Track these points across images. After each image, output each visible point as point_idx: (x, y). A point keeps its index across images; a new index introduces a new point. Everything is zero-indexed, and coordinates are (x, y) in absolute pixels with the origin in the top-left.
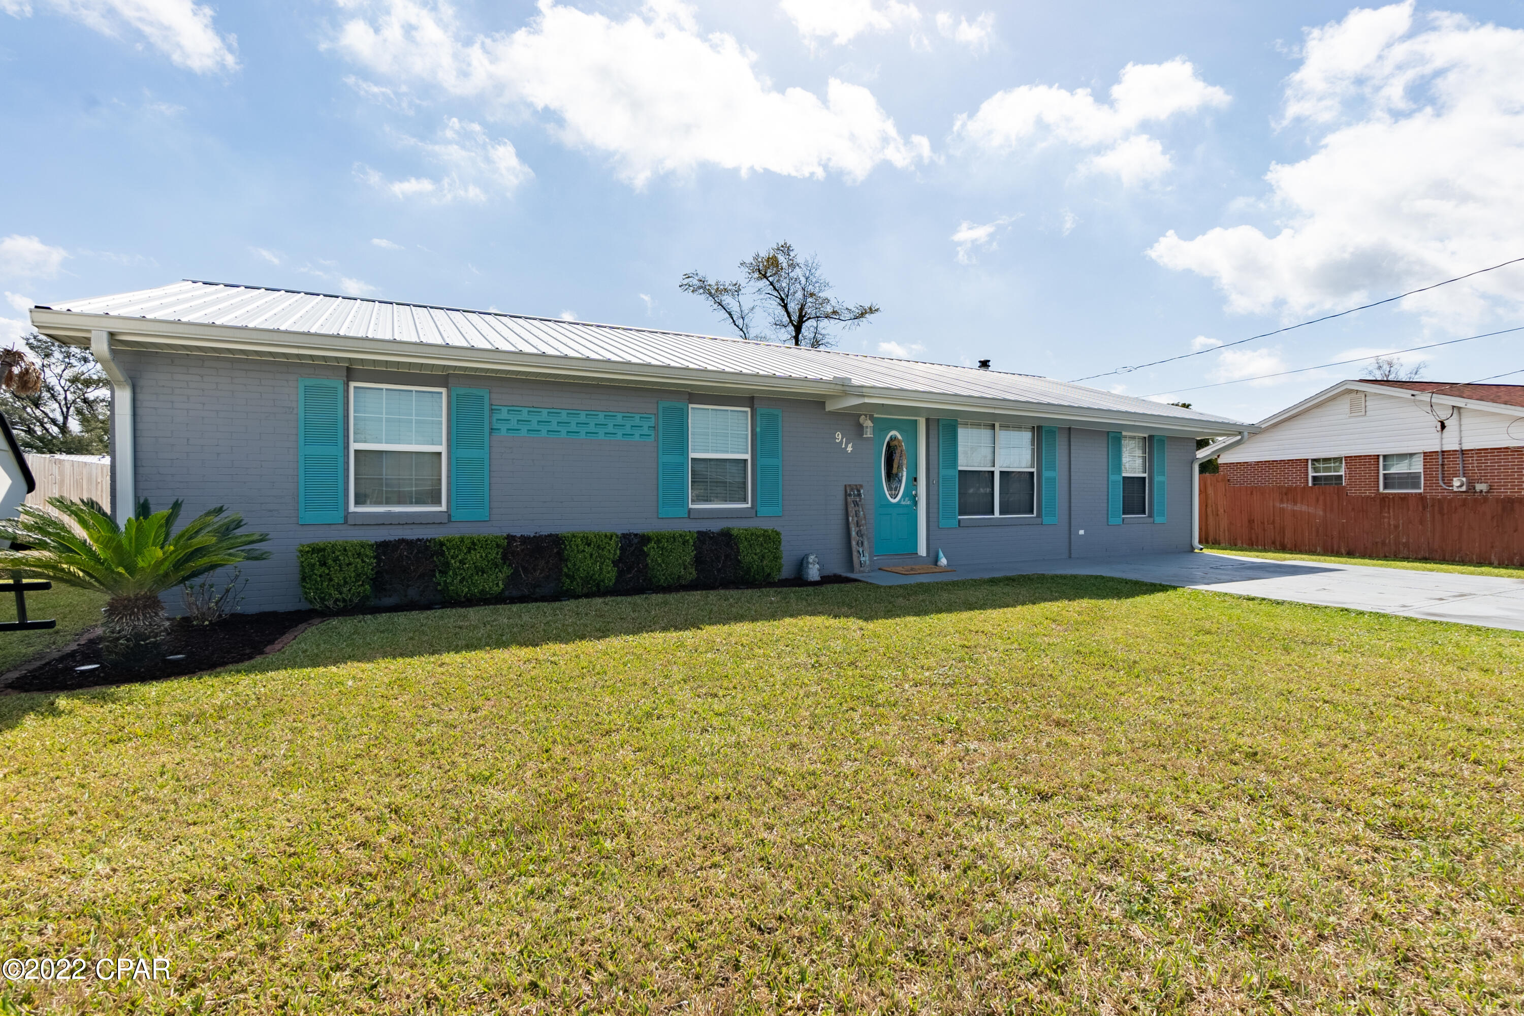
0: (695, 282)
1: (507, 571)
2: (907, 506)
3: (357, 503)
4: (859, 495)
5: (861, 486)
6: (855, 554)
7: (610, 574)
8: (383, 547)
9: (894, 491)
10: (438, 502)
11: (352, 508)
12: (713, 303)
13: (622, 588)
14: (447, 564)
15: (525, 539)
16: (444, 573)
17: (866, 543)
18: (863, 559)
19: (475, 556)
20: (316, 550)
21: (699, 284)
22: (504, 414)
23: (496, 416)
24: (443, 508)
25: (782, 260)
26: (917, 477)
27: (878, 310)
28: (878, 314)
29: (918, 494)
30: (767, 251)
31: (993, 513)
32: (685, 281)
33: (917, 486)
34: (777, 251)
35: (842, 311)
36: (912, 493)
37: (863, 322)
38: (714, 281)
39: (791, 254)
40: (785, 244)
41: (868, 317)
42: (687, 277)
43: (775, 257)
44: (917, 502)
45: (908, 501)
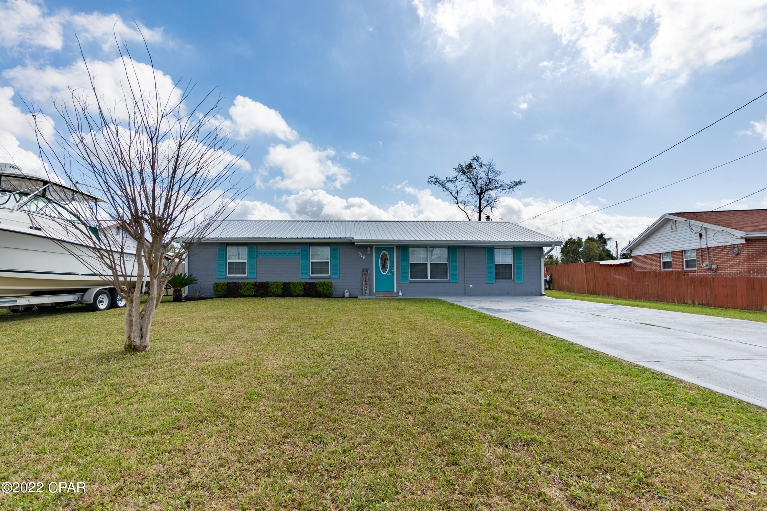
0: (433, 179)
1: (255, 290)
4: (367, 272)
5: (368, 269)
6: (364, 290)
7: (280, 292)
8: (228, 284)
9: (385, 271)
10: (246, 274)
11: (227, 275)
12: (442, 188)
13: (283, 295)
15: (259, 283)
16: (241, 290)
17: (368, 287)
18: (366, 292)
19: (247, 286)
20: (216, 284)
21: (435, 180)
22: (260, 252)
23: (259, 253)
24: (247, 275)
25: (475, 164)
26: (393, 267)
27: (524, 182)
28: (524, 184)
29: (394, 272)
30: (468, 162)
31: (427, 278)
32: (430, 180)
33: (394, 269)
34: (473, 160)
35: (504, 185)
36: (391, 272)
37: (516, 189)
38: (442, 178)
39: (480, 161)
40: (477, 156)
41: (518, 186)
42: (431, 177)
43: (471, 164)
44: (393, 274)
45: (390, 274)
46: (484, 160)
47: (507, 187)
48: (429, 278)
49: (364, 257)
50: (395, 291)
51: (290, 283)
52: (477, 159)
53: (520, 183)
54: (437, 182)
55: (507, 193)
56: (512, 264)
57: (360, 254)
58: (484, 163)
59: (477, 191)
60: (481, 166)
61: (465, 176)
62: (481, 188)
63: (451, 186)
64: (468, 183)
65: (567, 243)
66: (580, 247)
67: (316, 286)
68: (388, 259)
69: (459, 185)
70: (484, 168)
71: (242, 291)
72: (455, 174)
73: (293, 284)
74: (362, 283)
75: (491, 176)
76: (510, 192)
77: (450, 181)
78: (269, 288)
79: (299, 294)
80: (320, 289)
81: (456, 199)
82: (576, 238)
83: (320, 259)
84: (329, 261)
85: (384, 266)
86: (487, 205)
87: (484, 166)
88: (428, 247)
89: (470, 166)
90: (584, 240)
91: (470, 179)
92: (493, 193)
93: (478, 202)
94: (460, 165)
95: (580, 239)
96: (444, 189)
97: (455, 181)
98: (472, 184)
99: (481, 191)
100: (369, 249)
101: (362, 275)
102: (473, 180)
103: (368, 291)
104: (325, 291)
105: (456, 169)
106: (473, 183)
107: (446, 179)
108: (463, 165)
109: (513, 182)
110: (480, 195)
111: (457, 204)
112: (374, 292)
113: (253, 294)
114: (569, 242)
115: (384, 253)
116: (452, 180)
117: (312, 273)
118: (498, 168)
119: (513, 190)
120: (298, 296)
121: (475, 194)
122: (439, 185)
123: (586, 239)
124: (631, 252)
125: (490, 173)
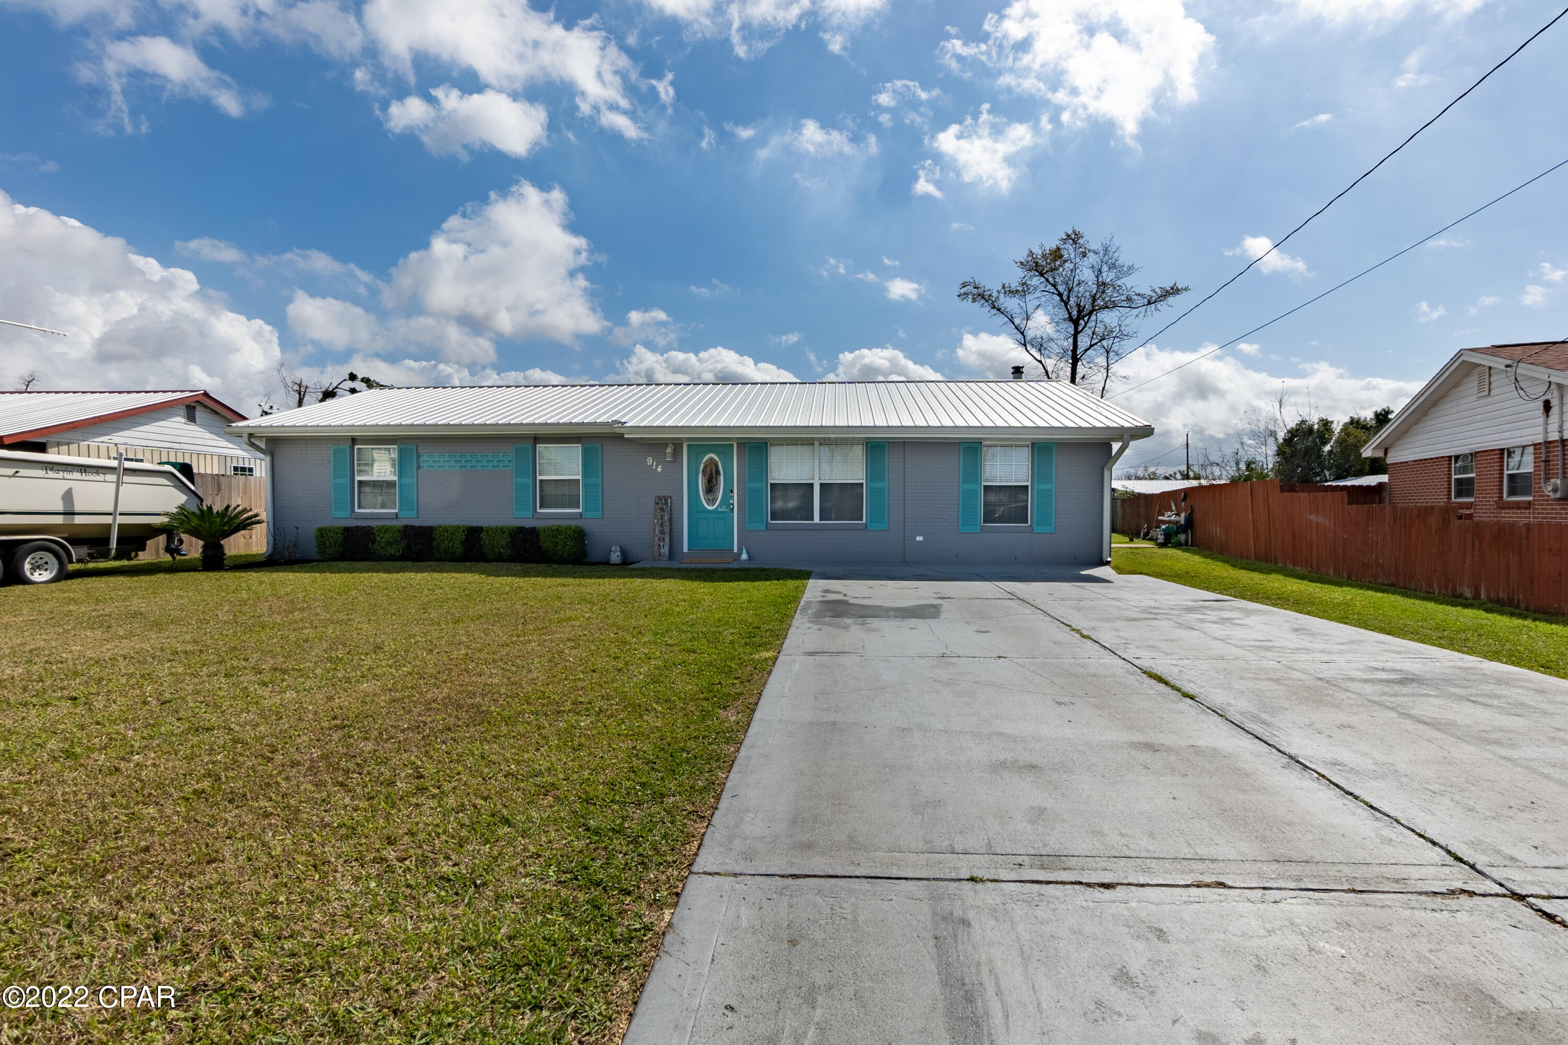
0: (971, 289)
1: (404, 545)
2: (723, 512)
3: (359, 507)
4: (666, 503)
5: (670, 497)
6: (657, 546)
7: (459, 550)
9: (713, 501)
11: (356, 510)
12: (989, 309)
14: (375, 539)
18: (662, 551)
19: (387, 535)
21: (976, 291)
22: (426, 458)
24: (396, 511)
25: (1069, 251)
26: (732, 491)
27: (1186, 289)
28: (1184, 295)
29: (733, 504)
30: (1052, 243)
31: (812, 519)
32: (963, 291)
33: (732, 497)
34: (1064, 241)
35: (1135, 297)
36: (726, 501)
37: (1162, 306)
38: (992, 285)
39: (1081, 241)
40: (1074, 231)
41: (1171, 300)
42: (964, 285)
43: (1058, 249)
44: (732, 510)
45: (724, 509)
46: (1093, 241)
47: (1140, 301)
48: (817, 519)
49: (659, 469)
50: (736, 551)
51: (481, 529)
52: (1074, 238)
53: (1175, 291)
54: (981, 296)
55: (1141, 316)
56: (1029, 484)
57: (650, 461)
58: (1093, 246)
59: (1070, 314)
60: (1084, 255)
61: (1042, 279)
62: (1078, 305)
63: (1011, 304)
64: (1048, 296)
65: (1293, 433)
66: (1325, 443)
67: (538, 535)
68: (718, 472)
69: (1031, 300)
70: (1092, 259)
71: (376, 546)
72: (1020, 273)
73: (487, 531)
74: (655, 529)
75: (1107, 276)
76: (1149, 313)
77: (1012, 292)
78: (434, 540)
79: (501, 554)
80: (546, 543)
81: (1022, 333)
82: (1316, 421)
83: (562, 475)
84: (579, 477)
85: (710, 488)
86: (1091, 346)
87: (1090, 255)
88: (816, 444)
89: (1057, 254)
90: (1337, 428)
91: (1054, 286)
92: (1108, 318)
93: (1071, 340)
94: (1031, 253)
95: (1326, 424)
96: (994, 311)
97: (1023, 291)
98: (1058, 298)
99: (1079, 312)
100: (669, 450)
101: (656, 510)
102: (1061, 288)
103: (667, 548)
104: (559, 547)
105: (1022, 263)
106: (1060, 295)
107: (1004, 287)
108: (1038, 251)
109: (1158, 290)
110: (1076, 323)
111: (1025, 345)
112: (685, 550)
113: (398, 554)
114: (1297, 430)
115: (711, 459)
116: (1017, 291)
117: (542, 507)
118: (1124, 259)
119: (1156, 309)
120: (500, 559)
121: (1065, 320)
122: (983, 301)
123: (1346, 425)
124: (1386, 454)
125: (1105, 268)
